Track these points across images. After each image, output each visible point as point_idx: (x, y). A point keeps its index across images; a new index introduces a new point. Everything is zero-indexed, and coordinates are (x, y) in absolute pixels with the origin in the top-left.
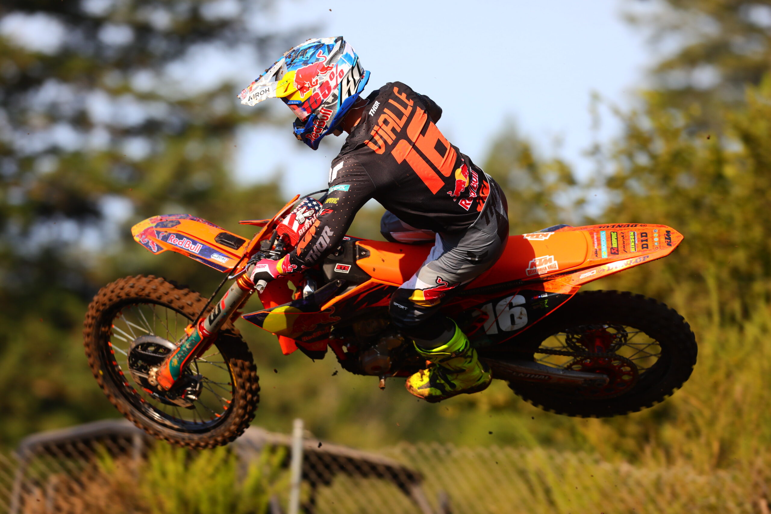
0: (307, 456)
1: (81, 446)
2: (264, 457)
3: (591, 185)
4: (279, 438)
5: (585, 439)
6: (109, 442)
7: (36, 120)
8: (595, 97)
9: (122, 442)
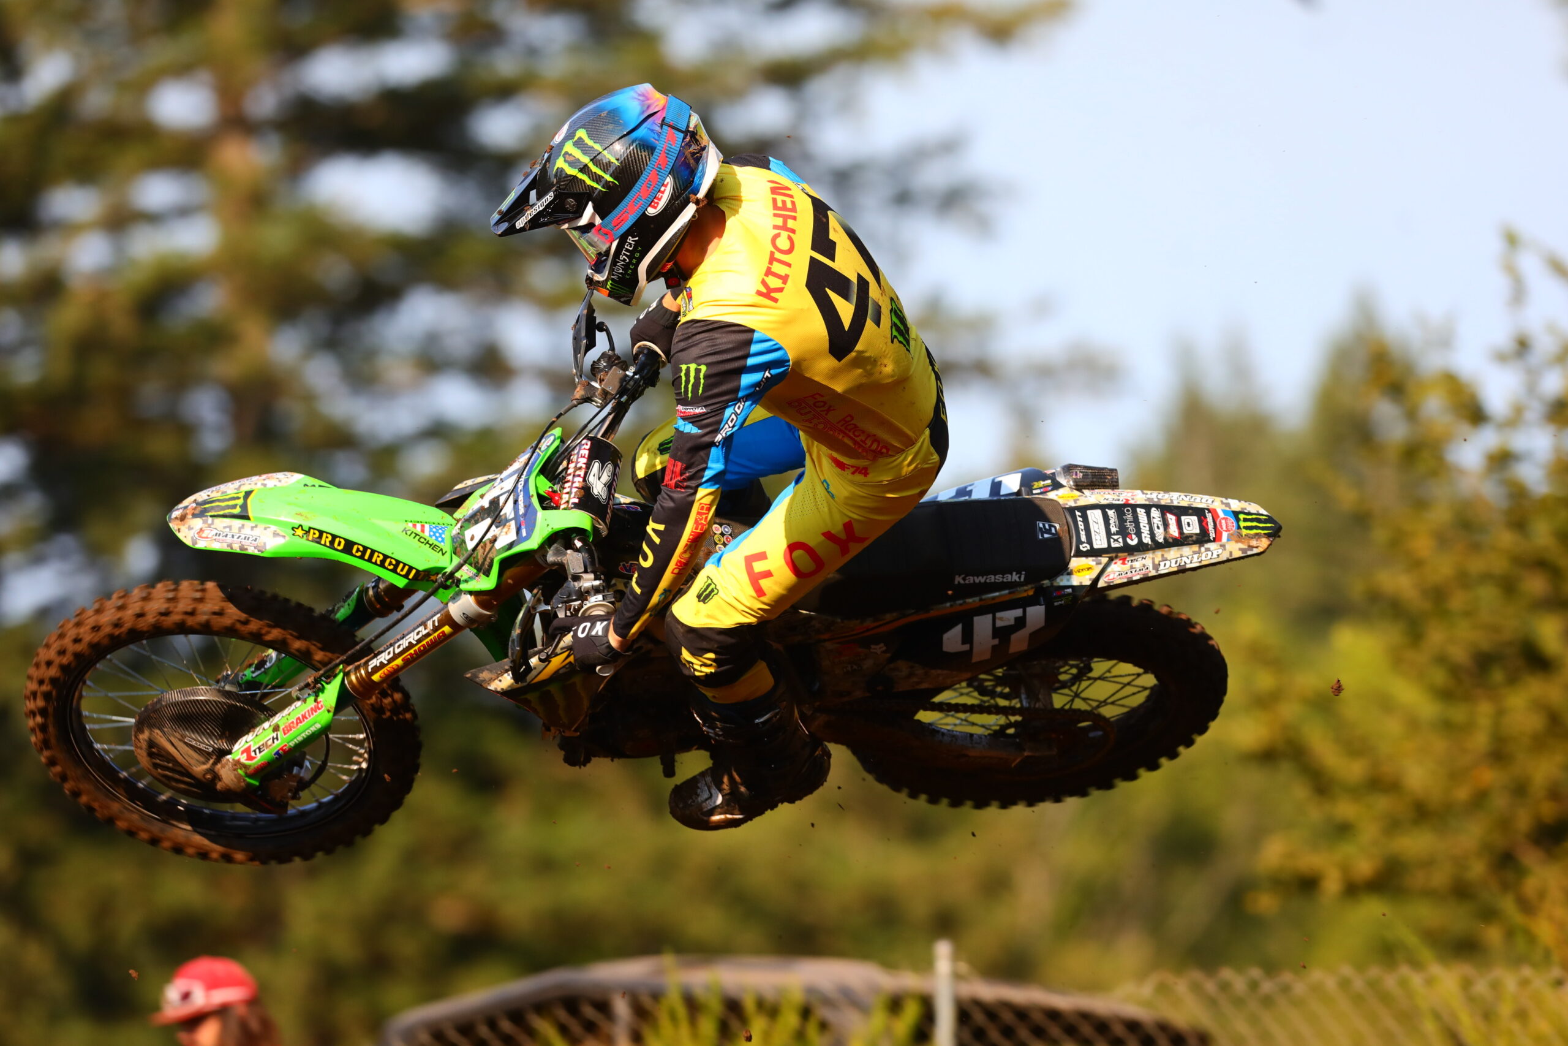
0: (964, 1014)
1: (506, 1026)
2: (878, 1019)
3: (1515, 420)
4: (908, 981)
5: (1531, 939)
6: (562, 1014)
7: (398, 371)
8: (1512, 240)
9: (589, 1012)
